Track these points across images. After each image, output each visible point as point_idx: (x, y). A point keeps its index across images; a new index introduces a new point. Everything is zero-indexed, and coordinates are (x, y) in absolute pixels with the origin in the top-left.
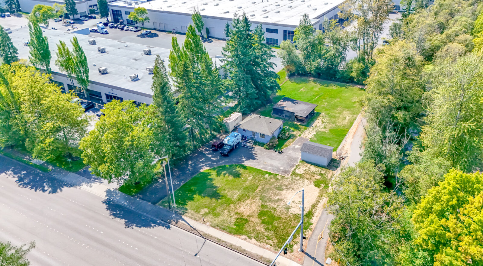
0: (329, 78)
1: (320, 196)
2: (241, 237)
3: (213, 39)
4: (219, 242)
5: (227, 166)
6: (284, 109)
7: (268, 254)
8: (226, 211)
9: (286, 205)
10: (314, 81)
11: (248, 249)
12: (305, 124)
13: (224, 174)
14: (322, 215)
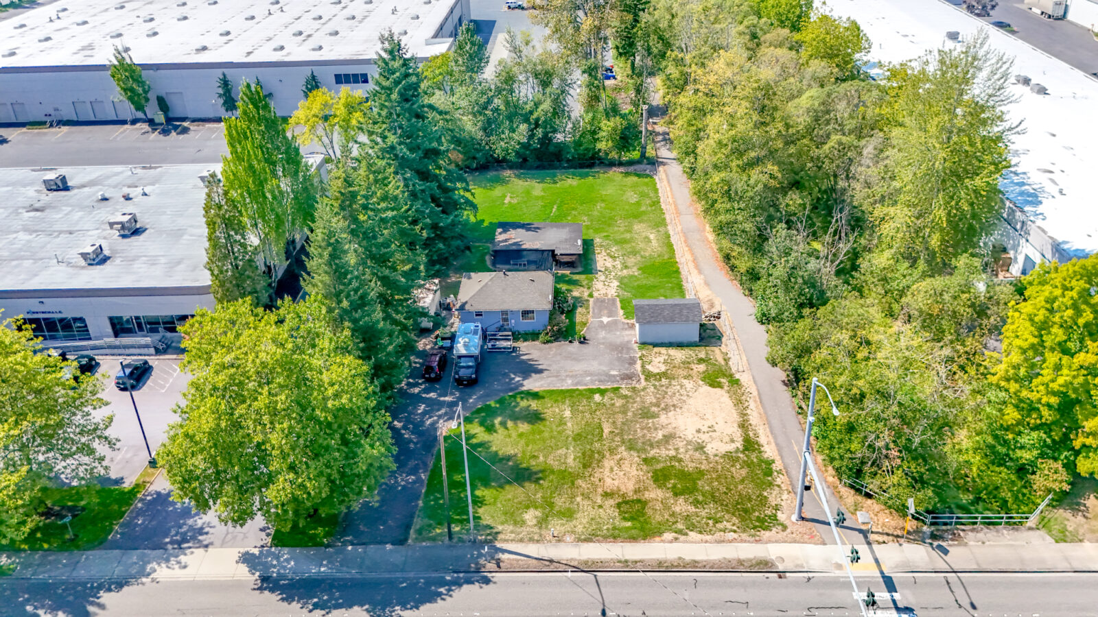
0: (546, 164)
1: (739, 402)
2: (663, 538)
3: (186, 124)
4: (628, 567)
5: (492, 404)
6: (524, 247)
7: (746, 550)
8: (579, 499)
9: (689, 443)
10: (518, 177)
11: (700, 557)
12: (580, 269)
13: (503, 424)
14: (775, 438)
